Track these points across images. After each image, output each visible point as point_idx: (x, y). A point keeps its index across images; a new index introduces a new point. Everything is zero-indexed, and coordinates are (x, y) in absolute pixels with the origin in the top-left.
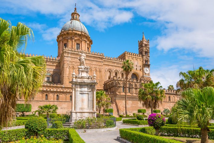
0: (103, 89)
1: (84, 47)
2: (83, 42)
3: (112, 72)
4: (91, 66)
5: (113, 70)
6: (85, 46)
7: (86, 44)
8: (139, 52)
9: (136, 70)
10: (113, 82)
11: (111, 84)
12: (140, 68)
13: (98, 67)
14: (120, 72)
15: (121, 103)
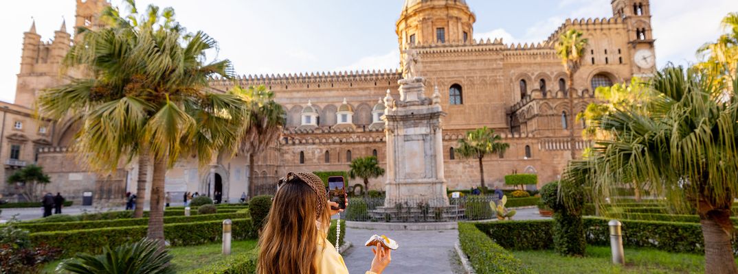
0: (504, 125)
1: (454, 33)
2: (451, 23)
3: (530, 79)
4: (472, 75)
5: (533, 74)
6: (456, 31)
7: (460, 25)
8: (614, 10)
9: (607, 62)
10: (530, 106)
11: (528, 112)
12: (619, 56)
13: (489, 74)
14: (553, 77)
15: (559, 159)
